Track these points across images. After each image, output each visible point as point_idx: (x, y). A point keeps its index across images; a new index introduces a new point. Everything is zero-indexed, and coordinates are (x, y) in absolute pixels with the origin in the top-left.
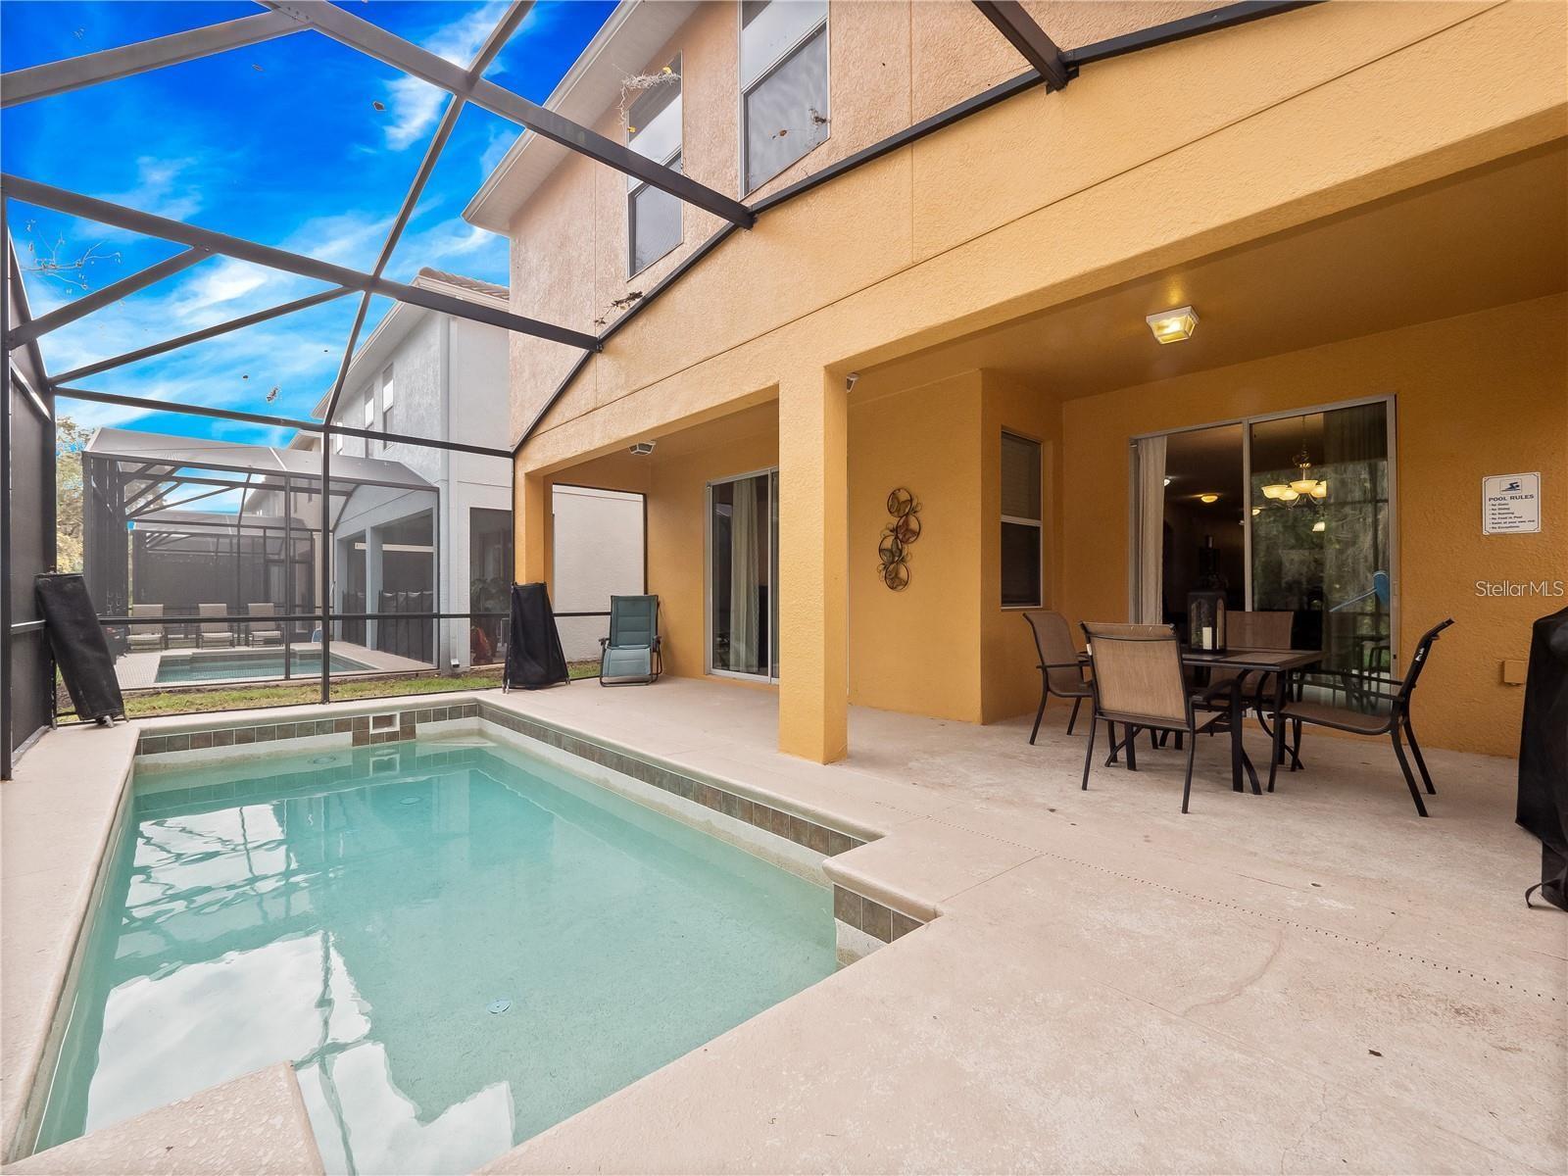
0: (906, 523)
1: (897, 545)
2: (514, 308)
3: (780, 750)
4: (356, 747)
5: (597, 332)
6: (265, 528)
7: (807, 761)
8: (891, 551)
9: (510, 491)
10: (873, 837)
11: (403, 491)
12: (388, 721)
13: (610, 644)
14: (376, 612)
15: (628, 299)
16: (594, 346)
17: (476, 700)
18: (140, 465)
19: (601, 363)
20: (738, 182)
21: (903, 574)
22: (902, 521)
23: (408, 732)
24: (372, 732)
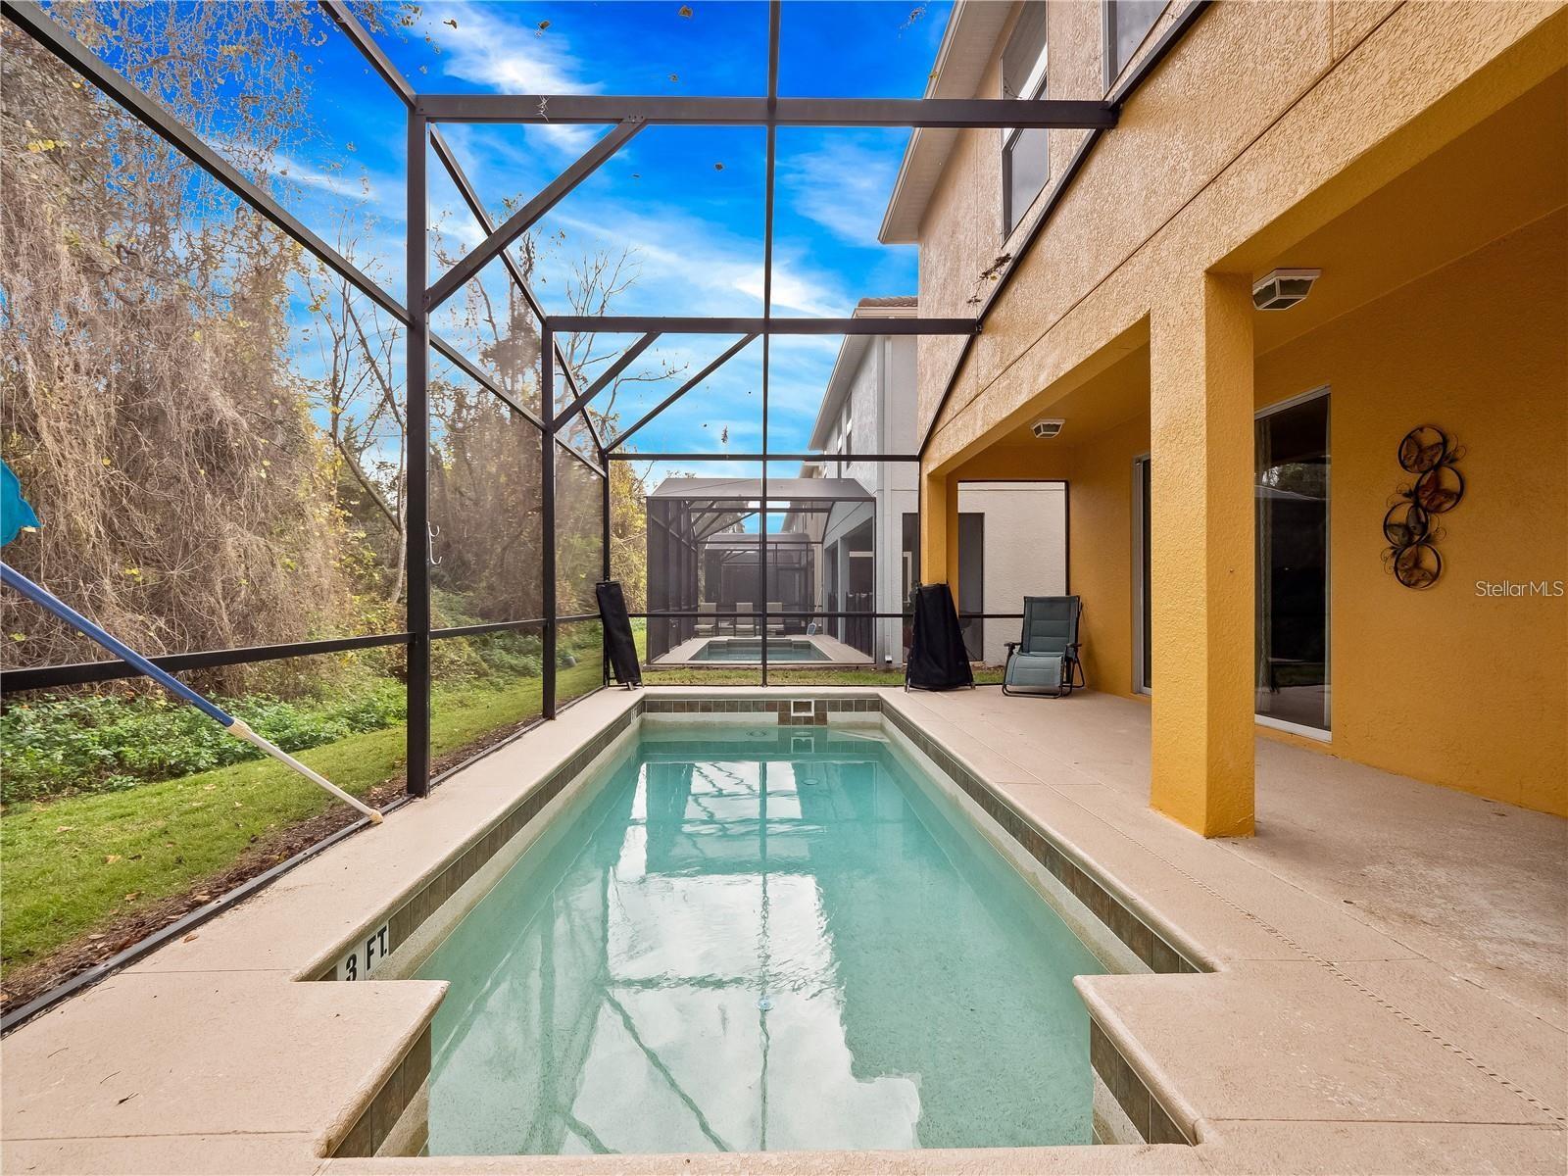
0: (1436, 481)
1: (1418, 517)
2: (922, 313)
3: (1152, 805)
4: (781, 726)
5: (974, 313)
6: (776, 543)
7: (1182, 828)
8: (1406, 527)
9: (917, 492)
10: (1207, 968)
11: (856, 504)
12: (806, 706)
13: (1022, 649)
14: (844, 611)
15: (996, 266)
16: (973, 329)
17: (878, 696)
18: (710, 503)
19: (985, 344)
20: (1102, 76)
21: (1429, 561)
22: (1427, 477)
23: (821, 719)
24: (793, 714)
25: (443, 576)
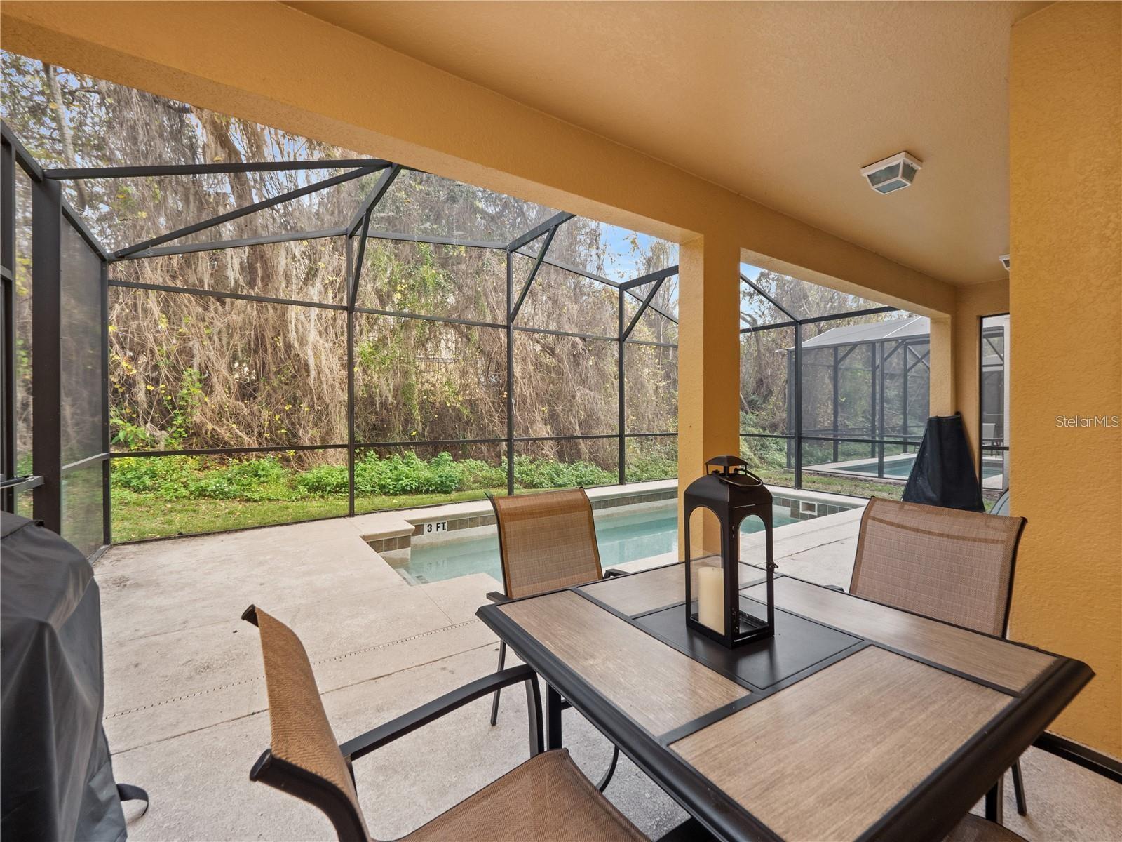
12: (812, 507)
24: (801, 511)
25: (757, 401)
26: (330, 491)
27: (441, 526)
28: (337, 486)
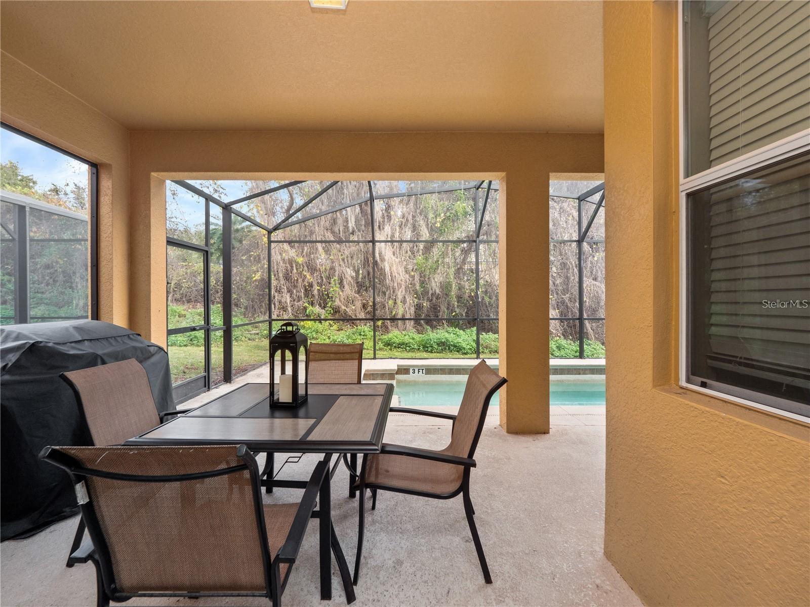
26: (395, 346)
27: (421, 371)
28: (399, 344)
